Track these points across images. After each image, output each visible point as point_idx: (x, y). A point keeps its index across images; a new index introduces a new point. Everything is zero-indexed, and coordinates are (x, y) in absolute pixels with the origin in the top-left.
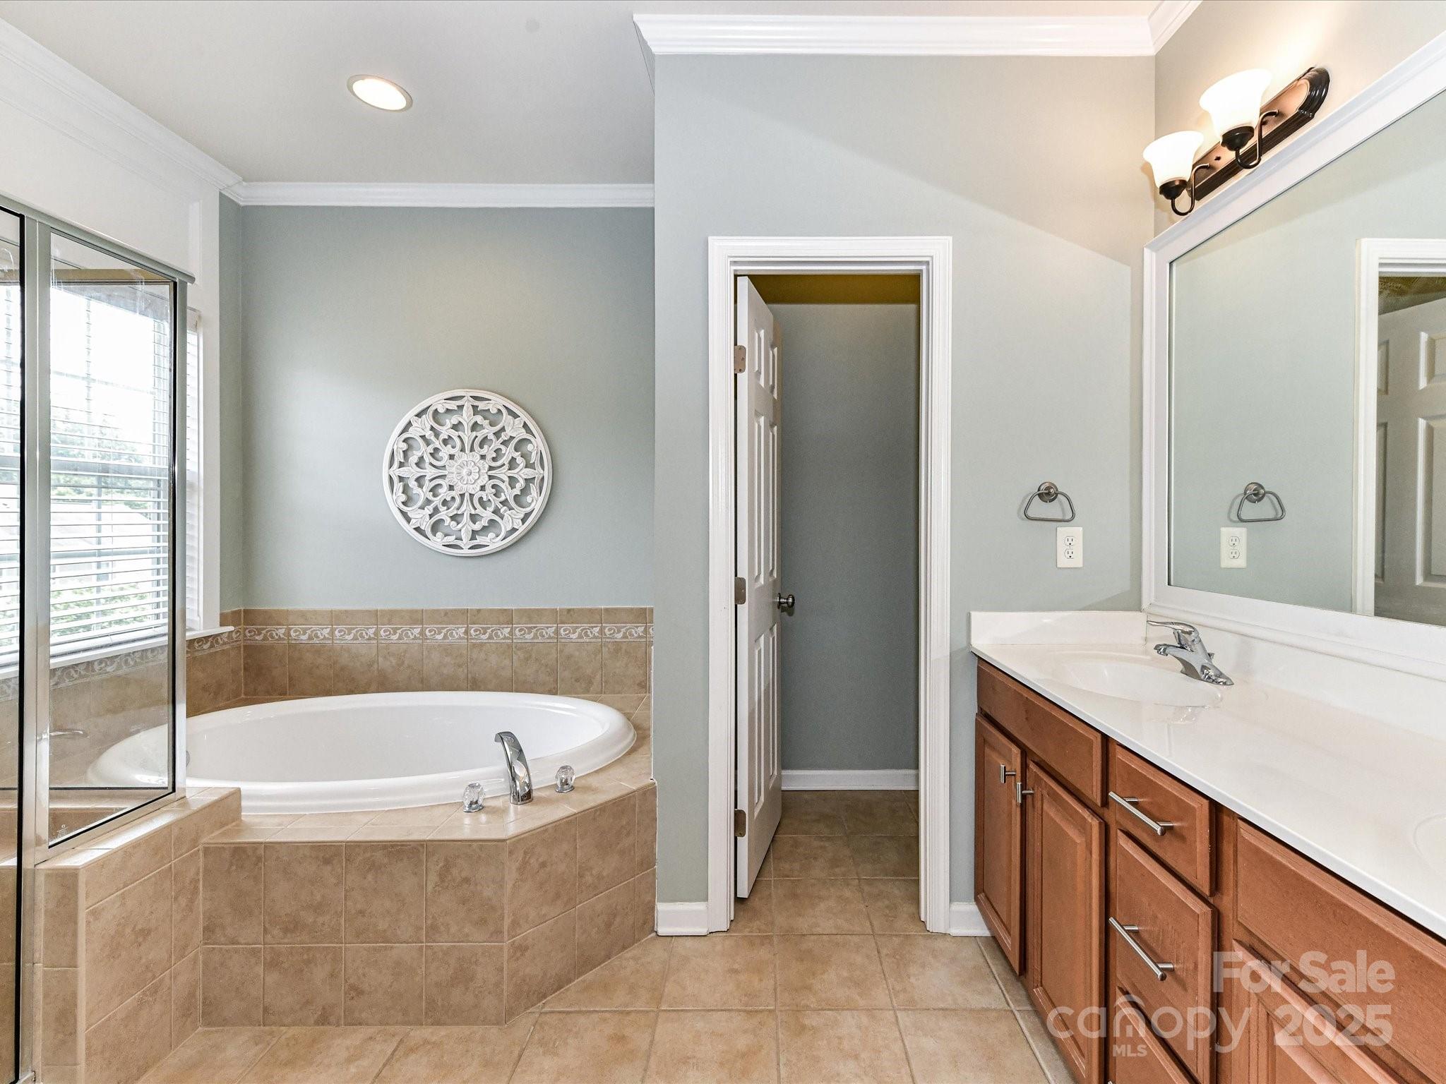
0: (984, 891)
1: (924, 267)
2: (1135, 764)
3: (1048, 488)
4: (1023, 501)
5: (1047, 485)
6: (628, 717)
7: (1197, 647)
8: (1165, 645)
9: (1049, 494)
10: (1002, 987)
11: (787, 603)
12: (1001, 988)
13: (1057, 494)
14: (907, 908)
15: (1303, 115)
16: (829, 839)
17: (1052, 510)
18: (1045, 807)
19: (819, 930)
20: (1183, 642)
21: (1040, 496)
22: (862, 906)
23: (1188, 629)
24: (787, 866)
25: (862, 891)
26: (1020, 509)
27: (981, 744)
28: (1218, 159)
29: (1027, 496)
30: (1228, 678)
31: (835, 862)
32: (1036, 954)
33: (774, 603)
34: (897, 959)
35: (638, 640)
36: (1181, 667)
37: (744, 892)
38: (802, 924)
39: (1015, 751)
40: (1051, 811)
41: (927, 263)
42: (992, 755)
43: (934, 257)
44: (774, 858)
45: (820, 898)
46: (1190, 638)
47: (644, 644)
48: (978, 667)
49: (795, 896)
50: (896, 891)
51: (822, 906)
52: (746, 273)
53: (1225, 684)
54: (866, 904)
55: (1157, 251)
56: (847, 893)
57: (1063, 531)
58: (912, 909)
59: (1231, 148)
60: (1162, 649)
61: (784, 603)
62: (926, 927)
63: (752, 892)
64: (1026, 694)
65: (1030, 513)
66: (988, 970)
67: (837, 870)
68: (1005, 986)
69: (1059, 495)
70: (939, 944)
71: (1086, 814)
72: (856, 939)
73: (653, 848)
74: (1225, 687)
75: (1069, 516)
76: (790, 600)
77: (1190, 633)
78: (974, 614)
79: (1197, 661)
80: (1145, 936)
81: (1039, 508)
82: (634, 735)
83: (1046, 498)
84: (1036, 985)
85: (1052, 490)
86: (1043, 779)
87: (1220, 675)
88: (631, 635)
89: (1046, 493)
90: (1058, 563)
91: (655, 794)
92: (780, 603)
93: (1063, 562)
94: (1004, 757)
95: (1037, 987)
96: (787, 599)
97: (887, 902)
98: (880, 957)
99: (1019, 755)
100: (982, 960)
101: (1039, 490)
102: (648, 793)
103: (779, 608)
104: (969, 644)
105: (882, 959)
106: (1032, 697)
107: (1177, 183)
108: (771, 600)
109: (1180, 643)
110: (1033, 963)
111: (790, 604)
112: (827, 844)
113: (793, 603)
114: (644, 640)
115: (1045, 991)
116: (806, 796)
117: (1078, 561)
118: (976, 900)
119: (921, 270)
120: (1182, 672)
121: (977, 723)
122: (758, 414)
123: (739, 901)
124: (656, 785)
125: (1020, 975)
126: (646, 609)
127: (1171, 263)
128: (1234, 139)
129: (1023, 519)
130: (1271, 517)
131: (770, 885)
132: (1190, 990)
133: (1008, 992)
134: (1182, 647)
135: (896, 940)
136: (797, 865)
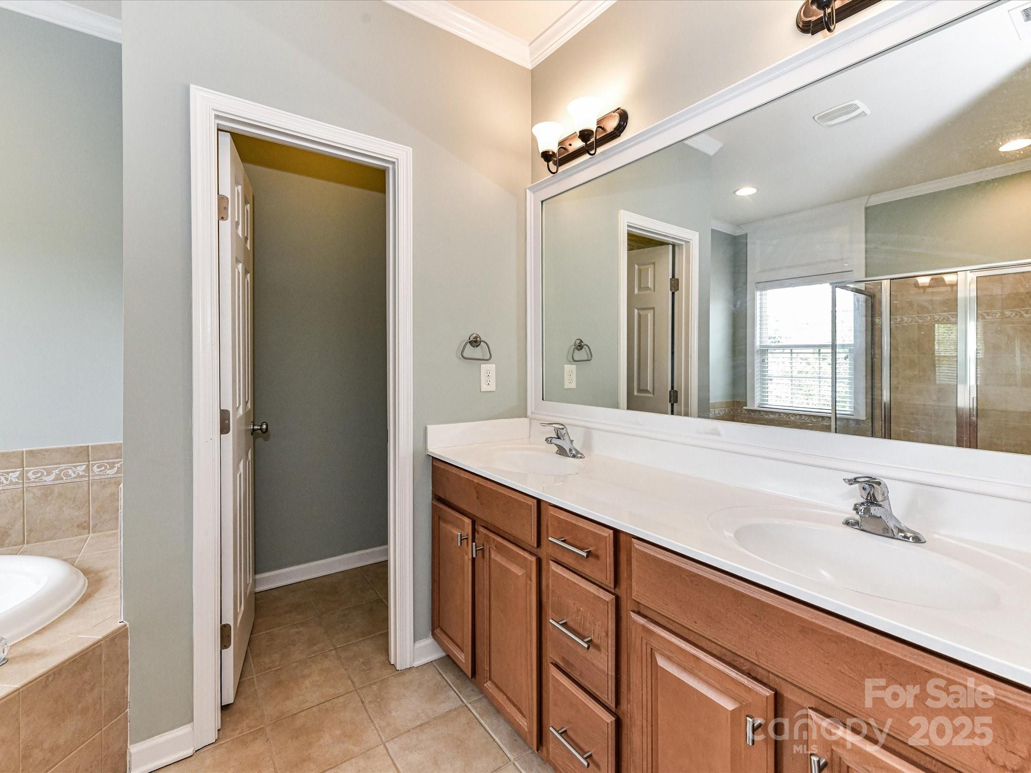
0: (439, 626)
1: (390, 166)
2: (563, 516)
3: (476, 338)
4: (460, 345)
5: (474, 335)
6: (71, 562)
7: (566, 437)
8: (551, 437)
9: (476, 341)
10: (456, 690)
11: (261, 429)
12: (455, 692)
13: (480, 342)
14: (379, 658)
15: (615, 133)
16: (302, 624)
17: (476, 352)
18: (493, 556)
19: (308, 705)
20: (559, 435)
21: (471, 342)
22: (342, 671)
23: (561, 427)
24: (267, 660)
25: (339, 658)
26: (458, 350)
27: (437, 520)
28: (570, 145)
29: (463, 341)
30: (582, 454)
31: (311, 642)
32: (486, 659)
33: (247, 431)
34: (379, 702)
35: (77, 480)
36: (557, 449)
37: (229, 698)
38: (291, 705)
39: (467, 521)
40: (496, 557)
41: (393, 163)
42: (446, 527)
43: (399, 160)
44: (253, 658)
45: (304, 677)
46: (563, 432)
47: (85, 484)
48: (433, 465)
49: (279, 683)
50: (367, 647)
51: (307, 683)
52: (229, 130)
53: (581, 458)
54: (345, 668)
55: (534, 192)
56: (327, 664)
57: (485, 367)
58: (383, 658)
59: (583, 141)
60: (549, 440)
61: (258, 429)
62: (395, 668)
63: (237, 694)
64: (476, 480)
65: (465, 355)
66: (445, 683)
67: (315, 648)
68: (458, 689)
69: (482, 343)
70: (407, 677)
71: (526, 555)
72: (341, 699)
73: (124, 692)
74: (581, 459)
75: (488, 357)
76: (264, 427)
77: (563, 429)
78: (429, 427)
79: (566, 445)
80: (571, 624)
81: (470, 351)
82: (85, 581)
83: (474, 344)
84: (486, 680)
85: (478, 339)
86: (491, 537)
87: (578, 452)
88: (67, 475)
89: (474, 341)
90: (482, 388)
91: (126, 636)
92: (254, 430)
93: (484, 388)
94: (457, 526)
95: (487, 682)
96: (261, 426)
97: (362, 660)
98: (365, 707)
99: (471, 524)
100: (439, 678)
101: (470, 339)
102: (118, 638)
103: (252, 434)
104: (426, 449)
105: (367, 707)
106: (482, 482)
107: (551, 153)
108: (243, 428)
109: (558, 436)
110: (483, 665)
111: (264, 430)
112: (301, 629)
113: (267, 429)
114: (87, 479)
115: (494, 683)
116: (275, 593)
117: (492, 387)
118: (434, 635)
119: (389, 168)
120: (556, 453)
121: (434, 507)
122: (237, 261)
123: (224, 708)
124: (128, 626)
125: (472, 678)
126: (88, 447)
127: (542, 202)
128: (585, 135)
129: (459, 358)
130: (585, 359)
131: (253, 682)
132: (603, 650)
133: (461, 693)
134: (559, 438)
135: (375, 687)
136: (276, 656)
